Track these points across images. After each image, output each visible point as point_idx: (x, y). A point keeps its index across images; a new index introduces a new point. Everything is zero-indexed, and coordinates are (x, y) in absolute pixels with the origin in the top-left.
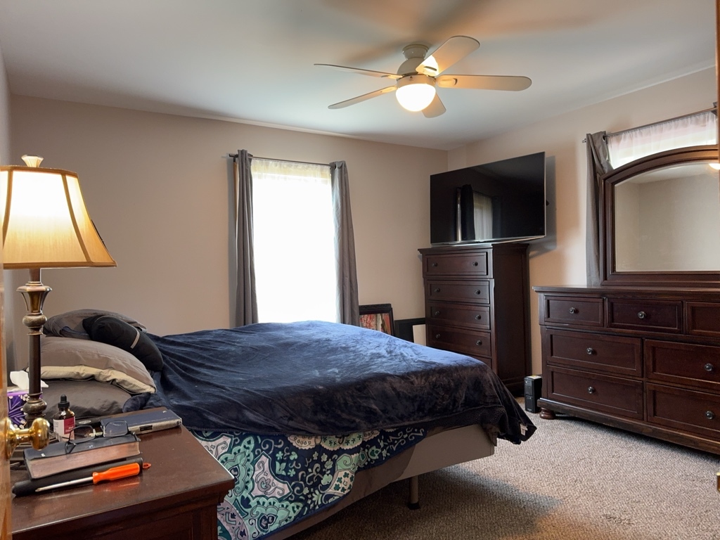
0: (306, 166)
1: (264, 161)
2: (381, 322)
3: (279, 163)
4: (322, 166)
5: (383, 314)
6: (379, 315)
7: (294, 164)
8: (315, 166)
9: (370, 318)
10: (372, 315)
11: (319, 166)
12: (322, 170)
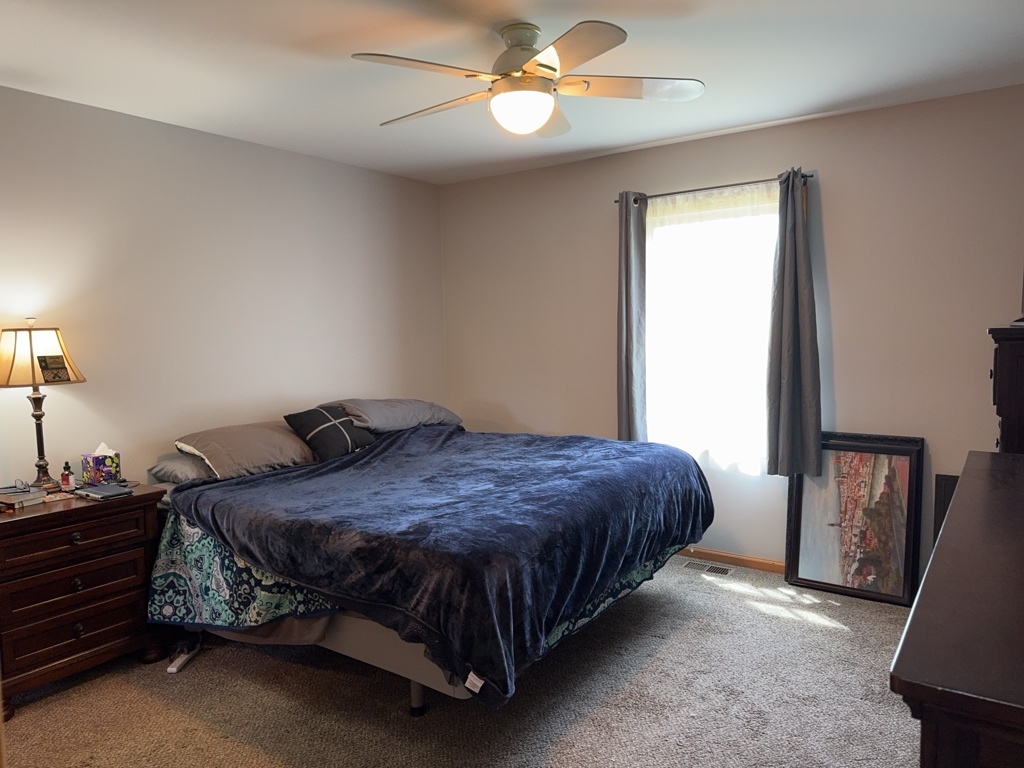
0: (738, 188)
1: (668, 198)
2: (886, 472)
3: (691, 195)
4: (769, 183)
5: (894, 457)
6: (884, 459)
7: (716, 191)
8: (753, 186)
9: (861, 460)
10: (866, 455)
11: (760, 185)
12: (769, 189)
